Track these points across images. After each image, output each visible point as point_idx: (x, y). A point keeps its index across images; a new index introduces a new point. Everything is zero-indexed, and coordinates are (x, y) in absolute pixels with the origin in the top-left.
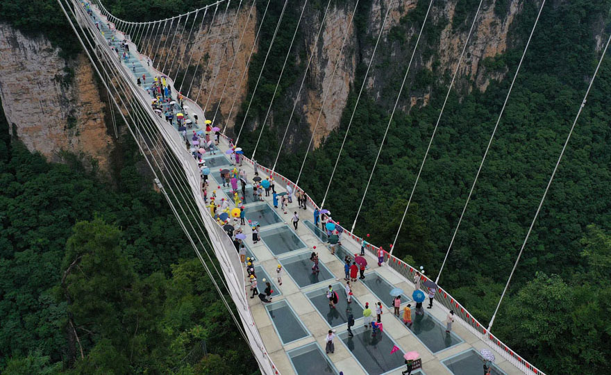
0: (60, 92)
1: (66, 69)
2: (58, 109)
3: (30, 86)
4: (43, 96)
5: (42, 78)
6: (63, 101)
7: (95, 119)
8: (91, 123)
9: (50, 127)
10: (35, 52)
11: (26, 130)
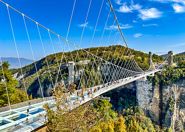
0: (149, 94)
1: (152, 88)
2: (148, 98)
3: (142, 91)
4: (145, 94)
5: (145, 90)
6: (149, 96)
7: (157, 103)
8: (156, 104)
9: (145, 102)
10: (146, 83)
11: (139, 101)
